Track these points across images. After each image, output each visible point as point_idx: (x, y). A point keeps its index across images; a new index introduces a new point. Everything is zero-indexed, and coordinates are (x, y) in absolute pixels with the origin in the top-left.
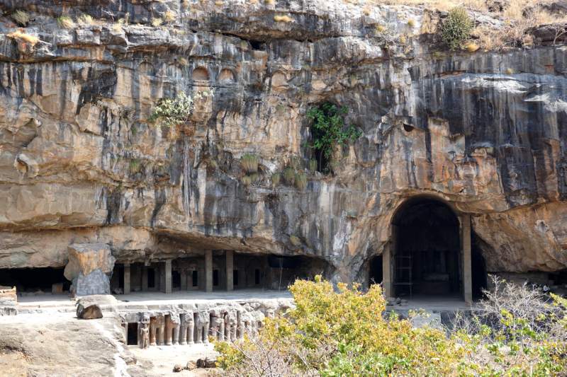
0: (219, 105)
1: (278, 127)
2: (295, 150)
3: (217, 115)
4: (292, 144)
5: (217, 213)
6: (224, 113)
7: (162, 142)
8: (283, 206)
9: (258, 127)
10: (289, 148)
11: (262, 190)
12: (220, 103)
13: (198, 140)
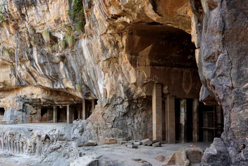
0: (18, 4)
1: (54, 7)
2: (66, 20)
3: (21, 12)
4: (62, 15)
5: (48, 73)
6: (24, 8)
7: (10, 37)
8: (70, 64)
9: (44, 11)
10: (61, 19)
11: (57, 54)
12: (18, 3)
13: (23, 30)
